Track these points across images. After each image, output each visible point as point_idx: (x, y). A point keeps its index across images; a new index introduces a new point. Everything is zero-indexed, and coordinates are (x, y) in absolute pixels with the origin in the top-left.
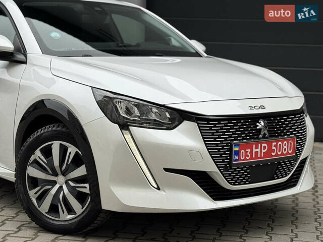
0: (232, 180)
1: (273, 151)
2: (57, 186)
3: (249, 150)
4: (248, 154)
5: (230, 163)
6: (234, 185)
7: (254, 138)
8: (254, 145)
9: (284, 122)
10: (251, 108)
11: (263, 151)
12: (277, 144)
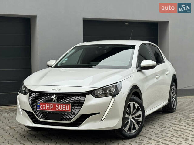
1: (57, 108)
3: (44, 106)
4: (44, 107)
5: (36, 109)
6: (41, 119)
7: (47, 101)
8: (46, 104)
11: (51, 107)
12: (59, 105)
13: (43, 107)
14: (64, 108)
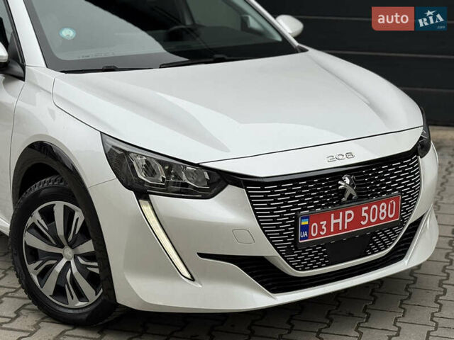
0: (299, 264)
1: (364, 218)
2: (63, 262)
3: (325, 223)
4: (323, 227)
5: (295, 242)
6: (303, 269)
7: (334, 205)
8: (333, 215)
9: (384, 173)
10: (332, 159)
11: (347, 221)
12: (370, 209)
13: (320, 229)
14: (383, 214)
